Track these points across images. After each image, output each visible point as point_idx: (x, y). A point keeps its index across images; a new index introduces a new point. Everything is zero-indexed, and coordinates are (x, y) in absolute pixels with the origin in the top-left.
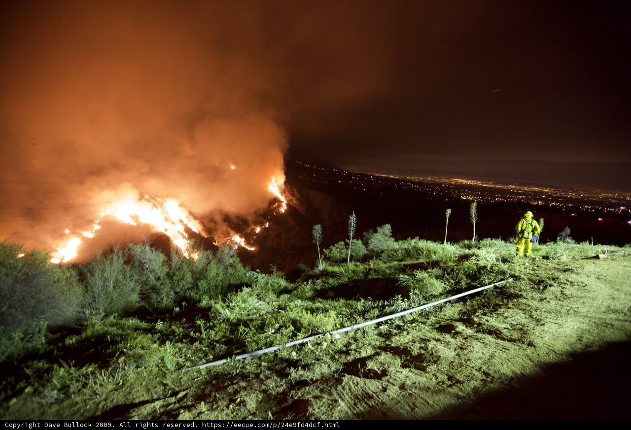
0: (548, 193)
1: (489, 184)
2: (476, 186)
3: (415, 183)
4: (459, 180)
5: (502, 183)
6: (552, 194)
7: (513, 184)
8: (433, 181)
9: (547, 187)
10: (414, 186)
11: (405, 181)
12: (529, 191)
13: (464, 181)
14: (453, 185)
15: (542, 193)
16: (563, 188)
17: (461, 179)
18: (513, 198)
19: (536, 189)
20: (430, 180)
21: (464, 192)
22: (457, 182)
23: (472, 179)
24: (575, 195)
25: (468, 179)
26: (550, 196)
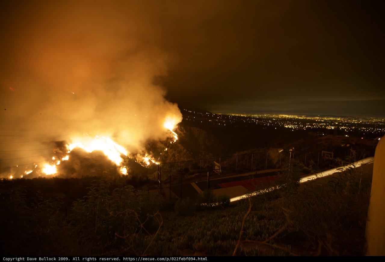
0: (340, 120)
1: (302, 117)
2: (294, 118)
3: (256, 119)
4: (284, 115)
5: (310, 116)
6: (342, 121)
7: (317, 116)
8: (268, 117)
9: (338, 117)
10: (255, 121)
11: (250, 118)
12: (328, 120)
13: (287, 116)
14: (280, 119)
15: (336, 121)
16: (349, 117)
17: (285, 114)
18: (317, 125)
19: (331, 118)
20: (265, 117)
21: (286, 123)
22: (282, 117)
23: (291, 115)
24: (356, 122)
25: (289, 115)
26: (341, 122)
